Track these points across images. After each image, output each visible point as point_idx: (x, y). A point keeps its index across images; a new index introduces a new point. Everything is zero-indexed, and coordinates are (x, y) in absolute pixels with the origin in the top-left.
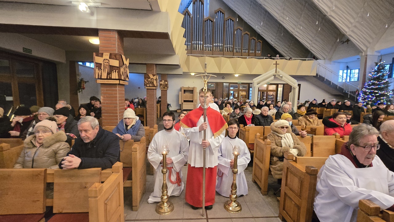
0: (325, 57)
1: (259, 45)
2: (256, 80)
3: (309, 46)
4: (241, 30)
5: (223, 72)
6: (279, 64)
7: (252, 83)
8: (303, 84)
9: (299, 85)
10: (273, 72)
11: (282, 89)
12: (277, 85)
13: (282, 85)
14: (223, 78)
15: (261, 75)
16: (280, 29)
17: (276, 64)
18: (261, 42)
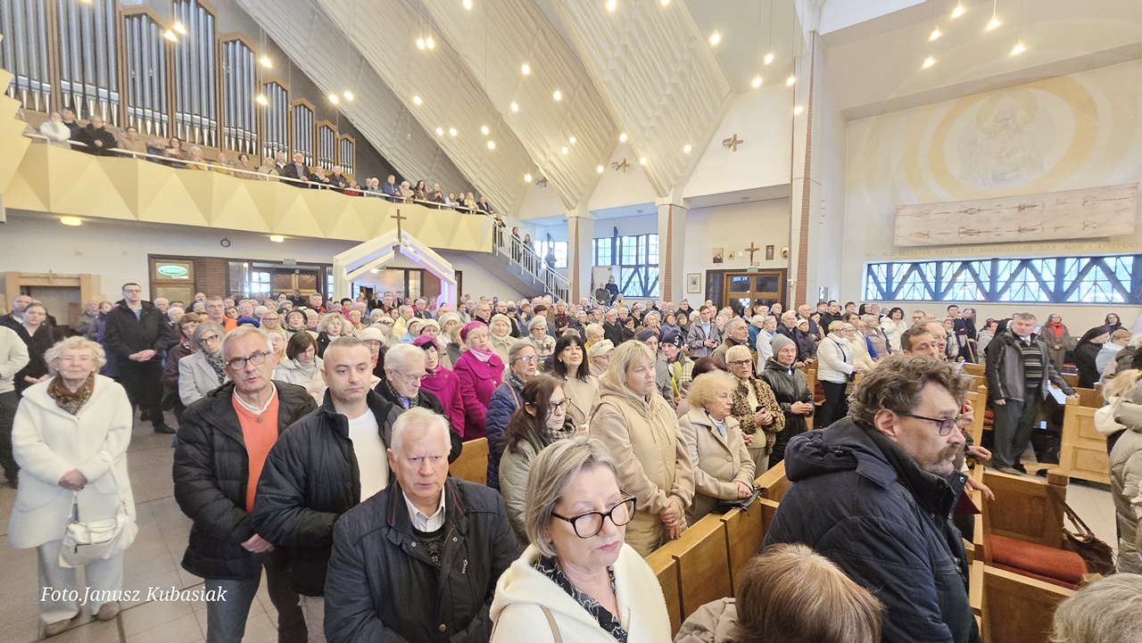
0: (508, 210)
1: (348, 151)
2: (342, 260)
3: (472, 176)
4: (283, 89)
5: (218, 223)
6: (405, 218)
7: (331, 265)
8: (469, 272)
9: (459, 274)
10: (390, 237)
11: (419, 282)
12: (407, 271)
13: (419, 273)
14: (225, 243)
15: (362, 242)
16: (402, 117)
17: (399, 218)
18: (353, 141)
